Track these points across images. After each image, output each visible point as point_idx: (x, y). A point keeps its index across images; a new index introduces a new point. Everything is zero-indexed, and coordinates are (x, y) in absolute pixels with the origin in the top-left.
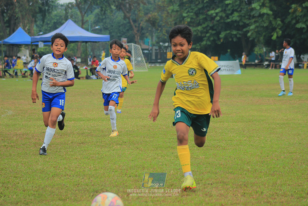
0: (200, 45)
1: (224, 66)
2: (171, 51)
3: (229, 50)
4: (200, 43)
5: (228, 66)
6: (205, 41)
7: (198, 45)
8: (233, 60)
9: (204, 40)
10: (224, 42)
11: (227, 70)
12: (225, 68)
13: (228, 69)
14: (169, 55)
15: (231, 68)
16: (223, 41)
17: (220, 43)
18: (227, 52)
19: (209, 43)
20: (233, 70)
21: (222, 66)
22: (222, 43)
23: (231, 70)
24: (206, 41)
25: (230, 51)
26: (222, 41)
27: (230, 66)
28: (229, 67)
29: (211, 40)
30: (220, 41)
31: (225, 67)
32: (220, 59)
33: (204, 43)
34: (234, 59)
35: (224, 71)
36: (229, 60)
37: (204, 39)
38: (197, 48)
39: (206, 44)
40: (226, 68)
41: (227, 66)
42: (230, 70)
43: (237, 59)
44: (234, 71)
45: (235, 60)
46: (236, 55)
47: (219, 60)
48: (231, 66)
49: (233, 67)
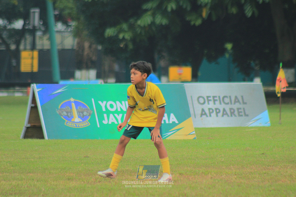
0: (132, 27)
1: (214, 97)
2: (33, 48)
3: (229, 46)
4: (132, 21)
5: (227, 100)
6: (149, 14)
7: (125, 26)
8: (244, 80)
10: (214, 18)
11: (225, 113)
12: (218, 105)
13: (227, 108)
14: (29, 61)
15: (236, 106)
16: (210, 16)
17: (198, 22)
18: (225, 50)
19: (161, 20)
20: (243, 113)
21: (208, 97)
22: (207, 22)
23: (236, 113)
24: (153, 15)
25: (233, 48)
27: (233, 99)
28: (231, 102)
29: (169, 8)
30: (201, 15)
31: (217, 103)
32: (199, 74)
33: (146, 20)
35: (214, 115)
36: (230, 79)
37: (144, 7)
38: (121, 36)
39: (153, 23)
40: (221, 107)
41: (222, 100)
42: (232, 113)
43: (256, 75)
44: (247, 115)
45: (252, 80)
46: (253, 64)
47: (195, 77)
48: (237, 100)
49: (244, 103)
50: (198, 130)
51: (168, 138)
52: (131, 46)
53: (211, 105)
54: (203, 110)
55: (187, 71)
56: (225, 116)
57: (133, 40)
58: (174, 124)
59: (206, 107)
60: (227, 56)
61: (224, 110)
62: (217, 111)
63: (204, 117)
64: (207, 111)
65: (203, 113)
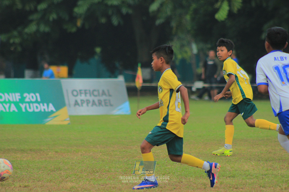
0: (20, 34)
1: (85, 91)
3: (98, 50)
4: (20, 29)
5: (96, 93)
6: (34, 23)
8: (110, 77)
9: (31, 21)
10: (87, 26)
11: (94, 103)
12: (88, 97)
13: (96, 99)
15: (103, 98)
16: (83, 25)
17: (74, 30)
18: (94, 53)
19: (44, 28)
20: (108, 104)
21: (80, 91)
22: (79, 30)
23: (103, 103)
24: (38, 24)
25: (102, 52)
26: (79, 23)
27: (101, 92)
28: (99, 95)
29: (51, 19)
30: (75, 25)
31: (88, 95)
32: (74, 72)
33: (32, 28)
34: (112, 73)
35: (85, 105)
36: (99, 76)
37: (31, 17)
38: (11, 41)
39: (38, 31)
40: (91, 98)
41: (92, 93)
42: (100, 103)
43: (121, 73)
44: (111, 105)
45: (116, 77)
46: (117, 64)
47: (71, 75)
48: (104, 93)
49: (110, 95)
50: (71, 117)
51: (48, 124)
52: (19, 49)
53: (83, 97)
54: (76, 101)
55: (64, 70)
56: (94, 106)
57: (21, 44)
58: (52, 112)
59: (79, 98)
60: (96, 57)
61: (93, 101)
62: (88, 102)
63: (77, 106)
64: (79, 102)
65: (76, 103)
